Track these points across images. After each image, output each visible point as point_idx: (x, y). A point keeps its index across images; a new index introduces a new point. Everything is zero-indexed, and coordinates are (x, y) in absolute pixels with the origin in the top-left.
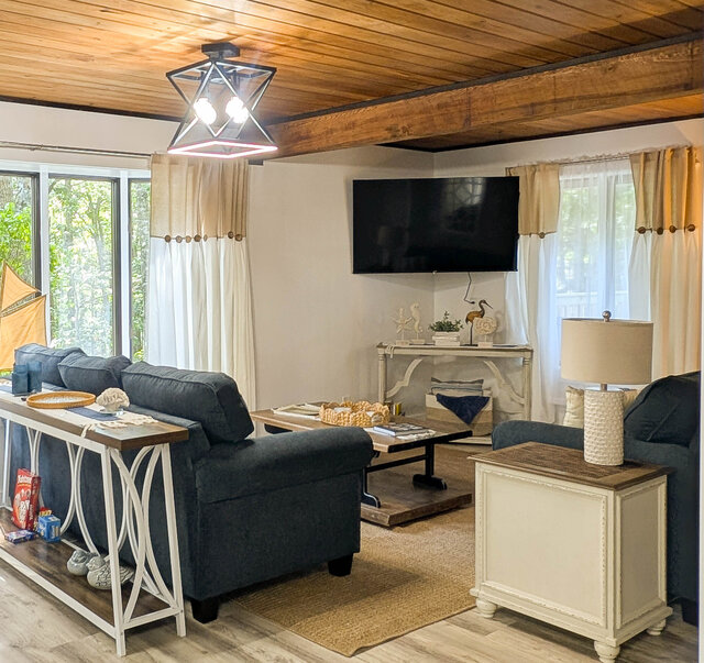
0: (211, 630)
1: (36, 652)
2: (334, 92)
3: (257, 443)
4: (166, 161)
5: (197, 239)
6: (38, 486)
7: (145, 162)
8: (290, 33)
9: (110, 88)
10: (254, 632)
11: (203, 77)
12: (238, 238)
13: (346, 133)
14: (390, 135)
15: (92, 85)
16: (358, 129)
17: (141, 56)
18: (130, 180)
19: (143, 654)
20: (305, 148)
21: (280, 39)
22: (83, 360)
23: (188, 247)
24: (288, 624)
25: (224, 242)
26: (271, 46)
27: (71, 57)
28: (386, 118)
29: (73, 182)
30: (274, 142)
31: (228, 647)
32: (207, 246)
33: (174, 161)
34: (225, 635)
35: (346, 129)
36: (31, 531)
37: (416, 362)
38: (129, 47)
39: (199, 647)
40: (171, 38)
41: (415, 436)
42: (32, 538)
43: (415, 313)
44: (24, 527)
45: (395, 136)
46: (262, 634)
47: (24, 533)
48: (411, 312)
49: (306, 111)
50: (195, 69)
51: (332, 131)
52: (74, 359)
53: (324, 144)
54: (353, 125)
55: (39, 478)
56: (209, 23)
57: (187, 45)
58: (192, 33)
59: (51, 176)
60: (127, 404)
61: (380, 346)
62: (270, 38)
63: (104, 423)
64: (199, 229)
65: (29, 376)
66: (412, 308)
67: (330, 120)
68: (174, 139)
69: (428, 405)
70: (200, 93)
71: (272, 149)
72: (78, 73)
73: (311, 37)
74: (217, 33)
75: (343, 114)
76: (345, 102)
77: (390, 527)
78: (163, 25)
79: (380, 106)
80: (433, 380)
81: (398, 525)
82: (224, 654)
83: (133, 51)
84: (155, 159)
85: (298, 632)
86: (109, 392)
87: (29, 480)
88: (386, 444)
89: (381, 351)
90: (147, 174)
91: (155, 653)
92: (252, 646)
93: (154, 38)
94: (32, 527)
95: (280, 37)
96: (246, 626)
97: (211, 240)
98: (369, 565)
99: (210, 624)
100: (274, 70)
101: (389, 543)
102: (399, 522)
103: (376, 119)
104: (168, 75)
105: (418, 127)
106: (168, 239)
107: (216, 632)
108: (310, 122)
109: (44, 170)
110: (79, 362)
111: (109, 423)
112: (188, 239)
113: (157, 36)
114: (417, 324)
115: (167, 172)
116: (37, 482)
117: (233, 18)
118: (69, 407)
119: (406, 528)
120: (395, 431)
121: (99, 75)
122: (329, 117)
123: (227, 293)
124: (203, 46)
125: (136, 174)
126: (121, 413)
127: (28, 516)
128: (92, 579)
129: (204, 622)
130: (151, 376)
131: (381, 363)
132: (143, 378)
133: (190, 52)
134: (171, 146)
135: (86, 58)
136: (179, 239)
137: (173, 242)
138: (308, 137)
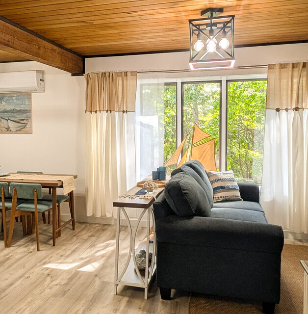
5: (297, 109)
18: (227, 81)
84: (270, 67)
106: (278, 110)
136: (286, 110)
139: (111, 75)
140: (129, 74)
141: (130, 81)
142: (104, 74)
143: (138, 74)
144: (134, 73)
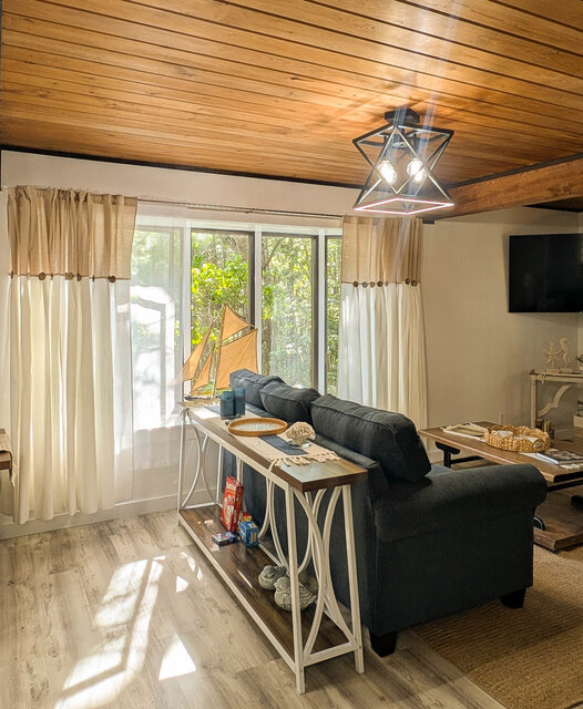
0: (389, 668)
1: (223, 676)
2: (501, 158)
3: (435, 482)
4: (355, 220)
5: (380, 284)
6: (241, 494)
7: (338, 222)
8: (469, 95)
9: (308, 160)
10: (432, 675)
11: (386, 140)
12: (414, 283)
13: (509, 195)
14: (551, 194)
15: (291, 158)
16: (520, 191)
17: (332, 127)
18: (326, 237)
19: (321, 691)
20: (471, 209)
21: (458, 102)
22: (281, 388)
23: (373, 291)
24: (467, 670)
25: (402, 287)
26: (448, 111)
27: (271, 131)
28: (547, 180)
29: (296, 240)
30: (451, 198)
31: (406, 694)
32: (388, 290)
33: (361, 220)
34: (403, 677)
35: (510, 191)
36: (233, 533)
37: (565, 388)
38: (320, 118)
39: (377, 691)
40: (356, 106)
41: (577, 466)
42: (235, 541)
43: (563, 347)
44: (229, 528)
45: (556, 195)
46: (440, 680)
47: (229, 535)
48: (560, 346)
49: (474, 177)
50: (378, 134)
51: (496, 193)
52: (272, 387)
53: (488, 204)
54: (516, 187)
55: (242, 488)
56: (391, 87)
57: (372, 114)
58: (377, 100)
59: (264, 234)
60: (313, 437)
61: (533, 373)
62: (448, 102)
63: (290, 457)
64: (381, 276)
65: (234, 401)
66: (562, 343)
67: (493, 184)
68: (358, 200)
69: (575, 425)
70: (383, 156)
71: (449, 205)
72: (279, 147)
73: (489, 98)
74: (399, 99)
75: (507, 178)
76: (511, 168)
77: (556, 552)
78: (349, 92)
79: (542, 170)
80: (579, 403)
81: (563, 549)
82: (401, 703)
83: (324, 121)
84: (347, 219)
85: (476, 681)
86: (298, 425)
87: (234, 488)
88: (552, 473)
89: (533, 378)
90: (339, 232)
91: (333, 693)
92: (431, 696)
93: (341, 107)
94: (236, 530)
95: (457, 101)
96: (425, 665)
97: (392, 285)
98: (540, 596)
99: (388, 658)
100: (451, 132)
101: (557, 570)
102: (563, 547)
103: (538, 181)
104: (355, 141)
105: (579, 186)
106: (356, 284)
107: (394, 671)
108: (476, 186)
109: (258, 228)
110: (277, 390)
111: (294, 458)
112: (372, 285)
113: (345, 104)
114: (565, 355)
115: (355, 231)
116: (241, 490)
117: (415, 81)
118: (263, 436)
119: (572, 553)
120: (559, 460)
121: (297, 147)
122: (493, 182)
123: (404, 329)
124: (386, 114)
125: (331, 232)
126: (307, 445)
127: (232, 520)
128: (279, 598)
129: (382, 656)
130: (336, 411)
131: (533, 387)
132: (329, 412)
133: (374, 120)
134: (356, 205)
135: (285, 131)
136: (365, 285)
137: (360, 286)
138: (474, 200)
139: (82, 199)
140: (122, 201)
141: (122, 215)
142: (63, 194)
143: (139, 205)
144: (132, 202)
